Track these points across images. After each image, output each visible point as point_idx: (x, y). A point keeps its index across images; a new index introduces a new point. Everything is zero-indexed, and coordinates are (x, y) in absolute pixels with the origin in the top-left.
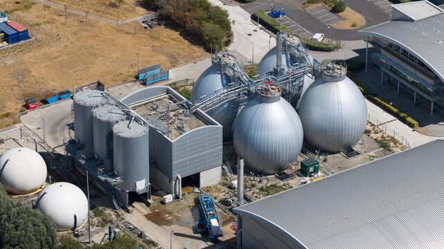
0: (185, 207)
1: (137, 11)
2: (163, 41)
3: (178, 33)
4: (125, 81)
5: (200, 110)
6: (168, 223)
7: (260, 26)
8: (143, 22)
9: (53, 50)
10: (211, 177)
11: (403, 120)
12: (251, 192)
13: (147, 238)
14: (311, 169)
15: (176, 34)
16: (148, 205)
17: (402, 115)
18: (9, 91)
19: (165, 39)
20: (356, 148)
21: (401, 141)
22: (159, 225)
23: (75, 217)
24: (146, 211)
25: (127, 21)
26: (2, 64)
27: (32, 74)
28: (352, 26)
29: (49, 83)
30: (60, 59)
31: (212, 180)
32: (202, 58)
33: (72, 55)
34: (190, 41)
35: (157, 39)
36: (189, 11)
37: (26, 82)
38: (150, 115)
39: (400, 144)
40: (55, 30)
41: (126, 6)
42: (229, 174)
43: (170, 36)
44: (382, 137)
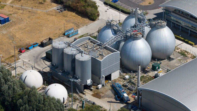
0: (108, 90)
1: (53, 5)
2: (69, 17)
3: (75, 13)
4: (59, 37)
5: (107, 46)
6: (103, 97)
7: (109, 7)
8: (57, 10)
9: (22, 25)
10: (115, 75)
11: (187, 43)
12: (134, 80)
13: (97, 105)
14: (157, 68)
15: (74, 14)
16: (91, 90)
17: (186, 40)
18: (9, 45)
19: (70, 17)
20: (172, 57)
21: (190, 52)
22: (100, 99)
23: (64, 98)
24: (91, 93)
25: (50, 10)
26: (2, 34)
27: (17, 37)
28: (149, 4)
29: (26, 41)
30: (27, 29)
31: (116, 76)
32: (89, 23)
33: (31, 27)
34: (81, 16)
35: (67, 16)
36: (78, 3)
37: (16, 41)
38: (85, 50)
39: (190, 53)
40: (19, 17)
41: (47, 3)
42: (121, 73)
43: (71, 15)
44: (181, 51)
